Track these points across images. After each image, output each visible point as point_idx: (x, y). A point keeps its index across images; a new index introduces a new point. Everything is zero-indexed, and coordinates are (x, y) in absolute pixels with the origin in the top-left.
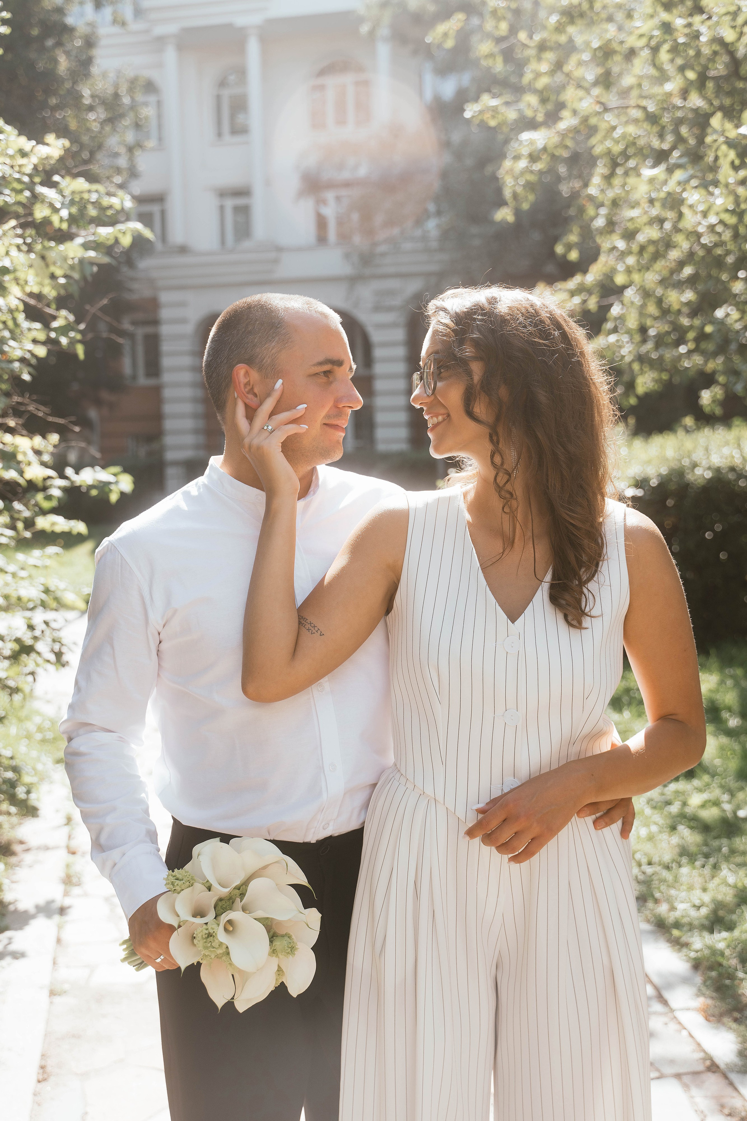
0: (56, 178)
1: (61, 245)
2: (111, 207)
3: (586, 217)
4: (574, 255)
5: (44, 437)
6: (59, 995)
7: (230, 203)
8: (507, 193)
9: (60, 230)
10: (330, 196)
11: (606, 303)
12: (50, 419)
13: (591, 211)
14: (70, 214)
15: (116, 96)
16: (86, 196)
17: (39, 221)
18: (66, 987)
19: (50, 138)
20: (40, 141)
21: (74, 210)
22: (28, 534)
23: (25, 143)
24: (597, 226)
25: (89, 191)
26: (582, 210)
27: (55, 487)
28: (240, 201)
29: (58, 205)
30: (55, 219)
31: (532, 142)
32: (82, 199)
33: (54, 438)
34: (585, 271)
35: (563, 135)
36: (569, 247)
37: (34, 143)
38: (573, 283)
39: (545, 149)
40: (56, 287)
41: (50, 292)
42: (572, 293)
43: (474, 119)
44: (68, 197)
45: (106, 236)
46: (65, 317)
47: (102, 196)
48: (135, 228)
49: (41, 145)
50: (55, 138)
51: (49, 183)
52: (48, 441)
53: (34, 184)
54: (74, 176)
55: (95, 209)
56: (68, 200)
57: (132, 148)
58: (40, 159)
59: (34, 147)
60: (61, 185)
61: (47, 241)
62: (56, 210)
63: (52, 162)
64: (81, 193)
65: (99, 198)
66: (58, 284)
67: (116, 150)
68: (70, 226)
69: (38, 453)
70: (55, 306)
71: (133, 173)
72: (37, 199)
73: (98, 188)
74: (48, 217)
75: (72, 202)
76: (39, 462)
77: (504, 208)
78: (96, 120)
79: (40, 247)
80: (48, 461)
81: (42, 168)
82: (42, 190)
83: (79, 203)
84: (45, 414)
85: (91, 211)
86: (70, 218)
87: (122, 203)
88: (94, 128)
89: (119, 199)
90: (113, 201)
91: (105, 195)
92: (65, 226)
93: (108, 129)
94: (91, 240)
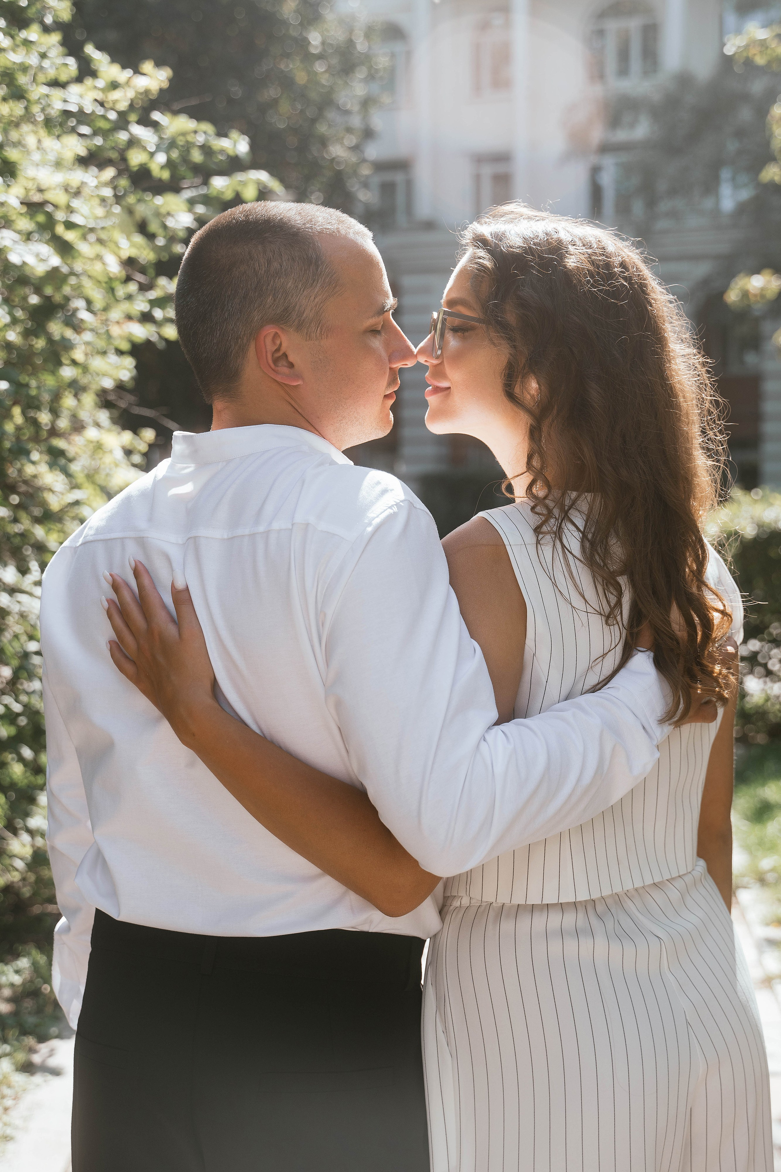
0: (156, 116)
1: (159, 198)
2: (222, 151)
5: (135, 432)
7: (488, 171)
8: (776, 147)
9: (160, 180)
12: (138, 411)
14: (169, 160)
15: (350, 43)
16: (190, 138)
17: (136, 169)
19: (148, 66)
20: (137, 71)
21: (175, 154)
23: (121, 75)
25: (195, 132)
28: (500, 168)
29: (152, 148)
30: (154, 168)
32: (187, 141)
33: (149, 434)
37: (129, 73)
40: (156, 249)
41: (146, 256)
43: (737, 56)
44: (168, 139)
45: (221, 188)
46: (164, 287)
47: (209, 138)
48: (258, 179)
49: (137, 74)
50: (154, 67)
51: (145, 121)
52: (141, 438)
53: (128, 123)
54: (176, 113)
55: (201, 154)
56: (167, 142)
57: (367, 103)
58: (137, 93)
59: (130, 78)
60: (162, 125)
61: (140, 192)
62: (152, 155)
63: (151, 97)
64: (184, 134)
65: (207, 140)
66: (157, 246)
67: (349, 107)
68: (172, 176)
69: (128, 452)
70: (152, 272)
71: (368, 134)
72: (133, 142)
73: (208, 127)
74: (145, 164)
75: (172, 144)
76: (129, 463)
77: (772, 166)
78: (326, 71)
79: (131, 199)
80: (139, 463)
81: (139, 104)
82: (138, 130)
83: (182, 146)
84: (130, 404)
85: (197, 156)
86: (170, 164)
87: (235, 146)
88: (324, 82)
89: (233, 142)
90: (224, 144)
91: (213, 137)
92: (165, 175)
93: (340, 82)
94: (202, 193)
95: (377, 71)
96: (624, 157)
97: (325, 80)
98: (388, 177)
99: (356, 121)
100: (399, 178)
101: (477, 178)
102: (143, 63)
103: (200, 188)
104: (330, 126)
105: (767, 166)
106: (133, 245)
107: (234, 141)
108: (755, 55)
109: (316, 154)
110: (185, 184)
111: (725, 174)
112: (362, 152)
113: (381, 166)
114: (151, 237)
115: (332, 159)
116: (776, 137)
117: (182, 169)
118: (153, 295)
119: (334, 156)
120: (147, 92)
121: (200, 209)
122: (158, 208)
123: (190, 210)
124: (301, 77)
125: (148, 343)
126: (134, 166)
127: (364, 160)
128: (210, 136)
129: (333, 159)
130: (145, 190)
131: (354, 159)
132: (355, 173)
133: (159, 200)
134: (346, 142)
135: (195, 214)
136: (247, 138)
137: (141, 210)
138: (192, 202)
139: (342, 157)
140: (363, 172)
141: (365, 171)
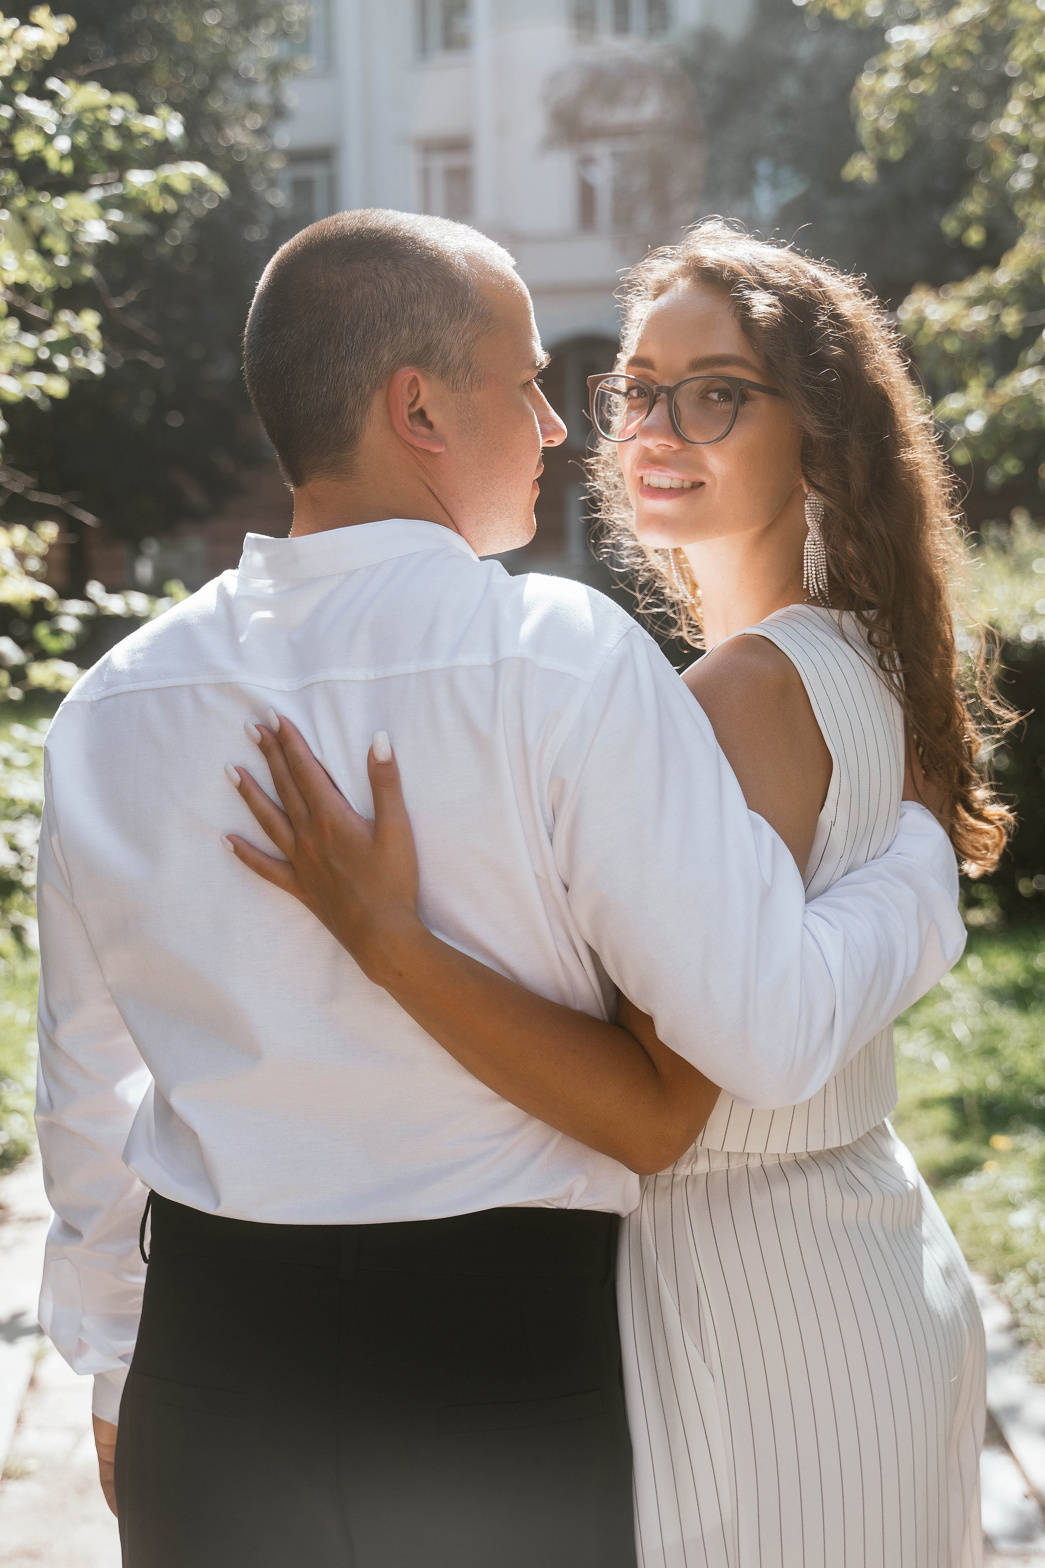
0: (53, 84)
1: (60, 199)
2: (145, 135)
3: (997, 173)
4: (975, 236)
5: (31, 528)
6: (17, 1478)
7: (439, 163)
8: (865, 130)
9: (59, 174)
10: (601, 151)
11: (1034, 323)
12: (36, 497)
13: (1006, 160)
14: (74, 147)
16: (102, 115)
17: (25, 158)
18: (32, 1465)
19: (41, 14)
20: (26, 21)
21: (82, 138)
22: (16, 694)
24: (1017, 190)
25: (109, 107)
26: (989, 159)
27: (68, 614)
28: (455, 160)
29: (51, 129)
30: (52, 157)
31: (909, 46)
32: (97, 120)
33: (50, 530)
34: (994, 263)
35: (961, 30)
36: (967, 223)
37: (15, 22)
38: (972, 287)
39: (929, 55)
40: (54, 271)
41: (41, 281)
42: (973, 302)
43: (810, 7)
44: (72, 116)
45: (143, 186)
46: (68, 324)
47: (129, 116)
48: (193, 174)
49: (27, 26)
50: (50, 15)
51: (39, 92)
52: (38, 536)
53: (14, 94)
54: (82, 80)
55: (117, 137)
56: (70, 121)
57: (275, 70)
58: (26, 51)
59: (15, 30)
60: (61, 95)
61: (34, 192)
62: (49, 139)
63: (46, 57)
64: (93, 109)
65: (126, 119)
66: (57, 266)
67: (252, 74)
68: (77, 169)
69: (21, 556)
70: (50, 304)
71: (278, 112)
72: (20, 120)
73: (125, 100)
74: (39, 152)
75: (78, 125)
76: (23, 571)
77: (859, 157)
78: (219, 25)
79: (21, 202)
80: (37, 571)
81: (28, 66)
82: (28, 104)
83: (91, 126)
84: (27, 488)
85: (112, 142)
86: (75, 153)
87: (165, 127)
88: (216, 39)
89: (161, 121)
90: (150, 123)
91: (134, 113)
92: (67, 167)
93: (238, 39)
94: (116, 192)
95: (290, 24)
96: (626, 146)
97: (217, 36)
98: (303, 171)
99: (262, 94)
100: (317, 172)
101: (425, 173)
102: (35, 10)
103: (114, 185)
104: (226, 101)
105: (852, 158)
106: (22, 264)
107: (163, 120)
108: (834, 5)
109: (207, 139)
110: (97, 179)
111: (764, 168)
112: (270, 136)
113: (296, 157)
114: (47, 254)
115: (229, 147)
116: (863, 117)
117: (93, 160)
118: (52, 335)
119: (232, 142)
120: (40, 49)
121: (116, 216)
122: (58, 212)
123: (102, 217)
124: (183, 32)
125: (27, 402)
126: (23, 155)
127: (274, 149)
128: (131, 113)
129: (232, 146)
130: (41, 188)
131: (260, 147)
132: (262, 166)
133: (60, 203)
134: (248, 124)
135: (107, 221)
136: (180, 116)
137: (38, 216)
138: (104, 205)
139: (244, 144)
140: (272, 166)
141: (276, 164)
